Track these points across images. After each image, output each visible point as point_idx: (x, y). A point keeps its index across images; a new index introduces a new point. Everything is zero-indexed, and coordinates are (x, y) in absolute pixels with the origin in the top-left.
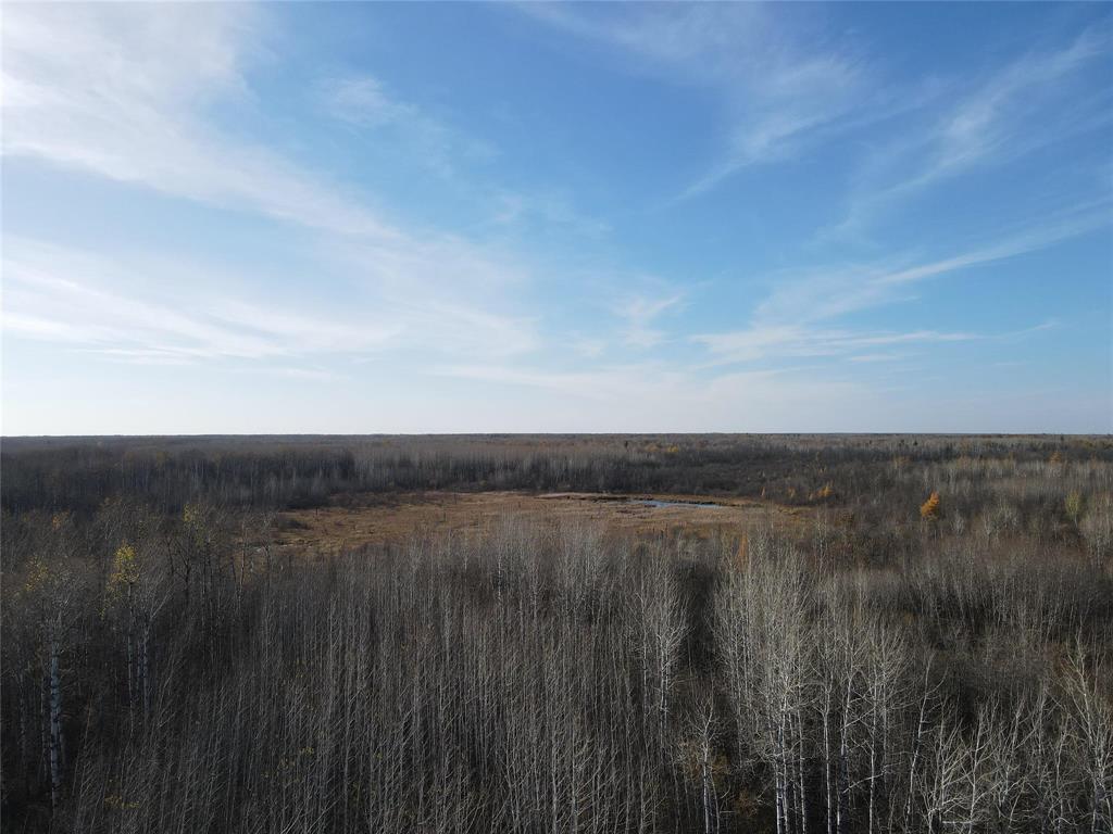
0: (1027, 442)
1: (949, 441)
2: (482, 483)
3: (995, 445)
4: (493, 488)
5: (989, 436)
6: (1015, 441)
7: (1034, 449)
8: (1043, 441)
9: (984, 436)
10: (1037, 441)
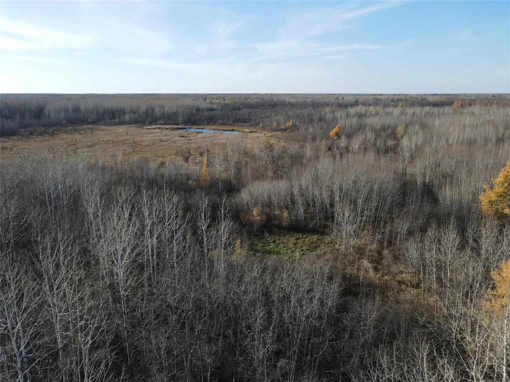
0: (391, 97)
1: (358, 97)
2: (117, 120)
3: (377, 99)
4: (122, 123)
5: (376, 95)
6: (386, 97)
7: (393, 101)
8: (397, 97)
9: (373, 95)
10: (395, 97)
